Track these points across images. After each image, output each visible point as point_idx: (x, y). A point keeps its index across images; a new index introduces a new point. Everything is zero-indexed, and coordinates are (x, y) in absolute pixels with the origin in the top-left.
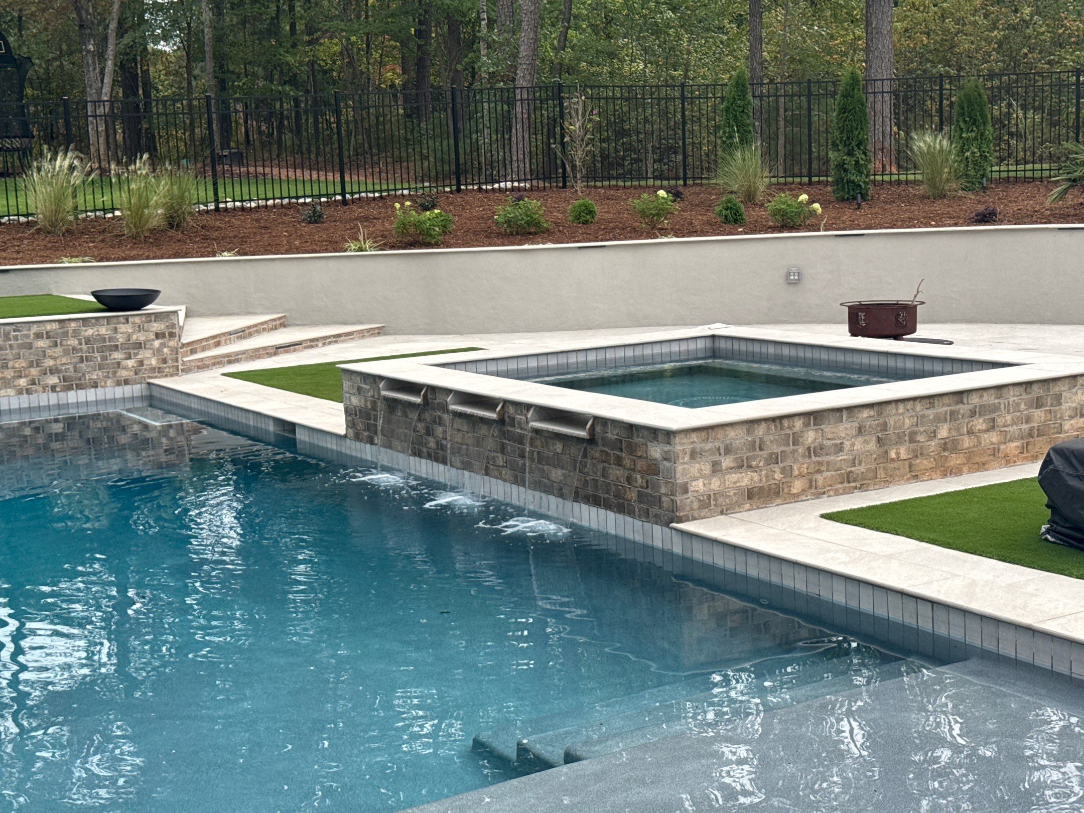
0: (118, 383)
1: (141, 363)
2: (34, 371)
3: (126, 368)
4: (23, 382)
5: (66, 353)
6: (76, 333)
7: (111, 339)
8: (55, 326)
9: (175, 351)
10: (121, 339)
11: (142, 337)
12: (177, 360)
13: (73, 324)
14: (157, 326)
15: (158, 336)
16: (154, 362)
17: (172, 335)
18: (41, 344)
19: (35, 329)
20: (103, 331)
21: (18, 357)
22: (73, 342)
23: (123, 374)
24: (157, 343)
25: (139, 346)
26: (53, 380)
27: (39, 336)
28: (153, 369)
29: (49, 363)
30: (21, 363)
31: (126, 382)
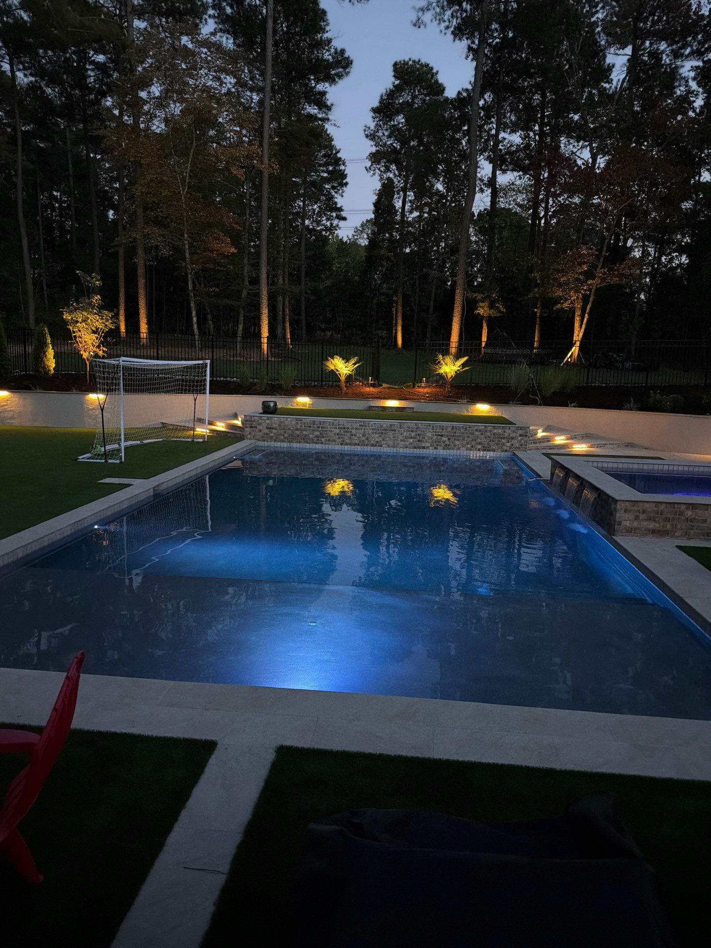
0: (502, 451)
1: (512, 445)
2: (473, 443)
3: (506, 446)
4: (469, 446)
5: (485, 437)
6: (490, 431)
7: (502, 434)
8: (483, 427)
9: (526, 442)
10: (506, 435)
11: (514, 435)
12: (526, 445)
13: (490, 428)
14: (520, 432)
15: (520, 435)
16: (517, 445)
17: (526, 436)
18: (477, 433)
19: (476, 428)
20: (500, 431)
21: (468, 437)
22: (489, 434)
23: (505, 448)
24: (520, 438)
25: (512, 438)
26: (479, 447)
27: (476, 430)
28: (516, 448)
29: (479, 440)
30: (470, 439)
31: (506, 451)
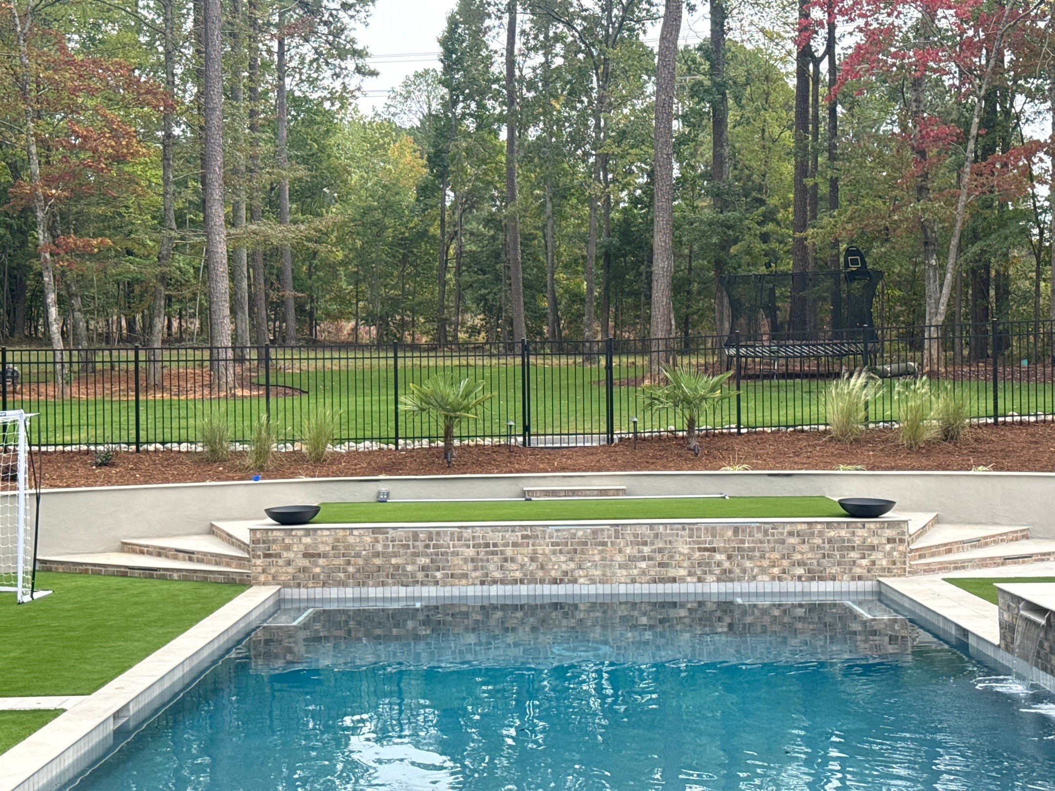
0: (853, 579)
1: (873, 563)
2: (785, 563)
3: (860, 566)
4: (776, 571)
5: (812, 549)
6: (821, 534)
7: (849, 541)
8: (804, 527)
9: (904, 555)
10: (857, 541)
11: (875, 540)
12: (904, 563)
13: (819, 526)
14: (889, 533)
15: (889, 541)
16: (884, 563)
17: (902, 541)
19: (788, 528)
20: (843, 533)
22: (818, 541)
23: (858, 571)
24: (888, 547)
25: (873, 548)
26: (800, 571)
27: (791, 534)
28: (883, 569)
29: (798, 557)
30: (776, 555)
31: (860, 578)
